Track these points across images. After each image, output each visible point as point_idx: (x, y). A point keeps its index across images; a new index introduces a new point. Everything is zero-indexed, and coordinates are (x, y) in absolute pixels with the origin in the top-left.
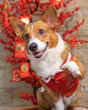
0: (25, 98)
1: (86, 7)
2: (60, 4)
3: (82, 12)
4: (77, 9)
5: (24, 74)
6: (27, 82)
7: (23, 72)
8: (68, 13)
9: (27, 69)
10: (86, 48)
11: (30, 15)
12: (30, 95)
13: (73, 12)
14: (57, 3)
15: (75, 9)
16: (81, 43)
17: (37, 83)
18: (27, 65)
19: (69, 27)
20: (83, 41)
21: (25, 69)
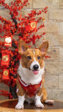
0: (4, 95)
1: (49, 32)
2: (34, 30)
3: (46, 35)
4: (44, 34)
5: (5, 77)
6: (5, 83)
7: (5, 76)
8: (38, 36)
9: (7, 74)
10: (48, 61)
11: (12, 36)
12: (8, 93)
13: (41, 36)
14: (32, 29)
15: (43, 33)
16: (46, 58)
17: (14, 84)
18: (8, 71)
19: (37, 45)
20: (47, 56)
21: (6, 74)
